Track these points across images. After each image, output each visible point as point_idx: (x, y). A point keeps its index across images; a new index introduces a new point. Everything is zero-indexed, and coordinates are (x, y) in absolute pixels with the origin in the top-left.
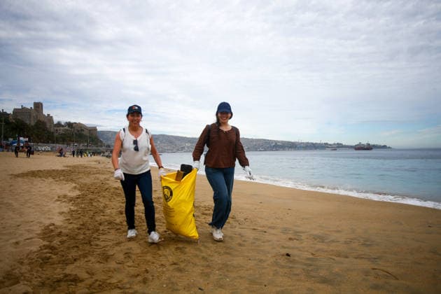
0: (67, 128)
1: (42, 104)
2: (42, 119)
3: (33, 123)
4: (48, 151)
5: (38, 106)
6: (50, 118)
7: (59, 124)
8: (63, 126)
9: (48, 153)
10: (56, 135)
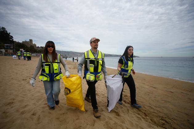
0: (41, 48)
1: (32, 40)
2: (32, 45)
3: (29, 46)
4: (35, 56)
5: (31, 41)
6: (35, 45)
7: (38, 47)
8: (39, 48)
9: (35, 57)
10: (37, 50)
